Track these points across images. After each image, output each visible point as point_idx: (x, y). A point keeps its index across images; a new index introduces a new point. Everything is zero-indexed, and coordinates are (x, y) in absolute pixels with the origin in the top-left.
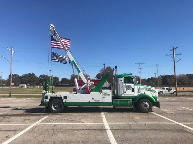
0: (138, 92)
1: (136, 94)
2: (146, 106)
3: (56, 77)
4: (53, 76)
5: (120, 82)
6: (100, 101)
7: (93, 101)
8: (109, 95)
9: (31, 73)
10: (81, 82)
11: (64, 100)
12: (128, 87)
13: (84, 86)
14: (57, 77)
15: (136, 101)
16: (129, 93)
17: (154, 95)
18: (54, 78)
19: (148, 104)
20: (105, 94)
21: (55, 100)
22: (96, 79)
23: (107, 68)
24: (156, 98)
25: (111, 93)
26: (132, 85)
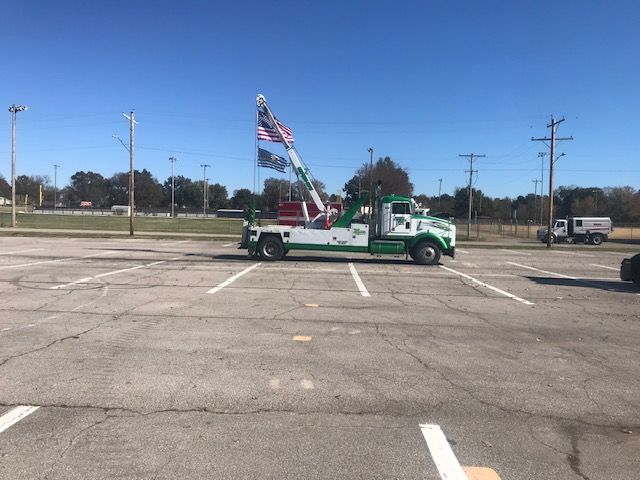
0: (418, 229)
1: (413, 232)
2: (429, 254)
3: (217, 185)
4: (210, 183)
5: (385, 211)
6: (347, 244)
7: (335, 243)
8: (364, 232)
9: (141, 171)
10: (313, 210)
11: (285, 240)
12: (400, 221)
13: (319, 215)
14: (222, 184)
15: (412, 245)
16: (400, 230)
17: (446, 235)
18: (211, 187)
19: (432, 251)
20: (357, 232)
21: (270, 238)
22: (344, 195)
23: (380, 163)
24: (448, 240)
25: (367, 230)
26: (407, 217)
